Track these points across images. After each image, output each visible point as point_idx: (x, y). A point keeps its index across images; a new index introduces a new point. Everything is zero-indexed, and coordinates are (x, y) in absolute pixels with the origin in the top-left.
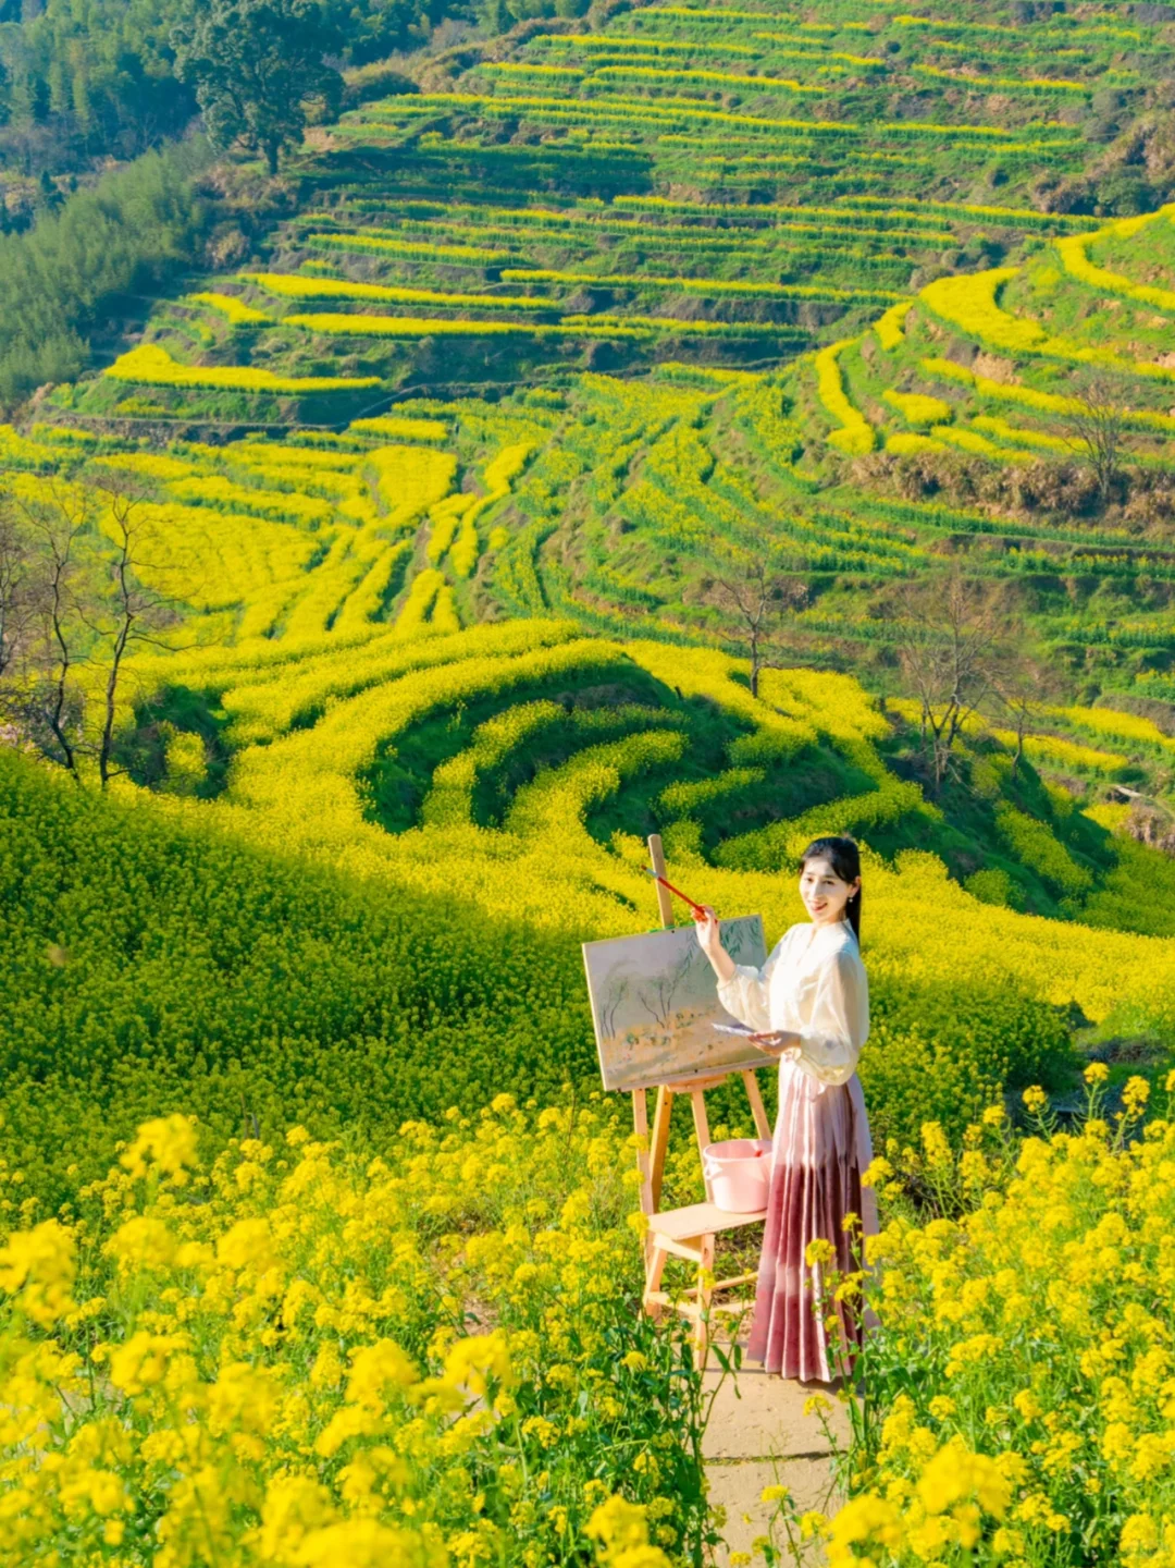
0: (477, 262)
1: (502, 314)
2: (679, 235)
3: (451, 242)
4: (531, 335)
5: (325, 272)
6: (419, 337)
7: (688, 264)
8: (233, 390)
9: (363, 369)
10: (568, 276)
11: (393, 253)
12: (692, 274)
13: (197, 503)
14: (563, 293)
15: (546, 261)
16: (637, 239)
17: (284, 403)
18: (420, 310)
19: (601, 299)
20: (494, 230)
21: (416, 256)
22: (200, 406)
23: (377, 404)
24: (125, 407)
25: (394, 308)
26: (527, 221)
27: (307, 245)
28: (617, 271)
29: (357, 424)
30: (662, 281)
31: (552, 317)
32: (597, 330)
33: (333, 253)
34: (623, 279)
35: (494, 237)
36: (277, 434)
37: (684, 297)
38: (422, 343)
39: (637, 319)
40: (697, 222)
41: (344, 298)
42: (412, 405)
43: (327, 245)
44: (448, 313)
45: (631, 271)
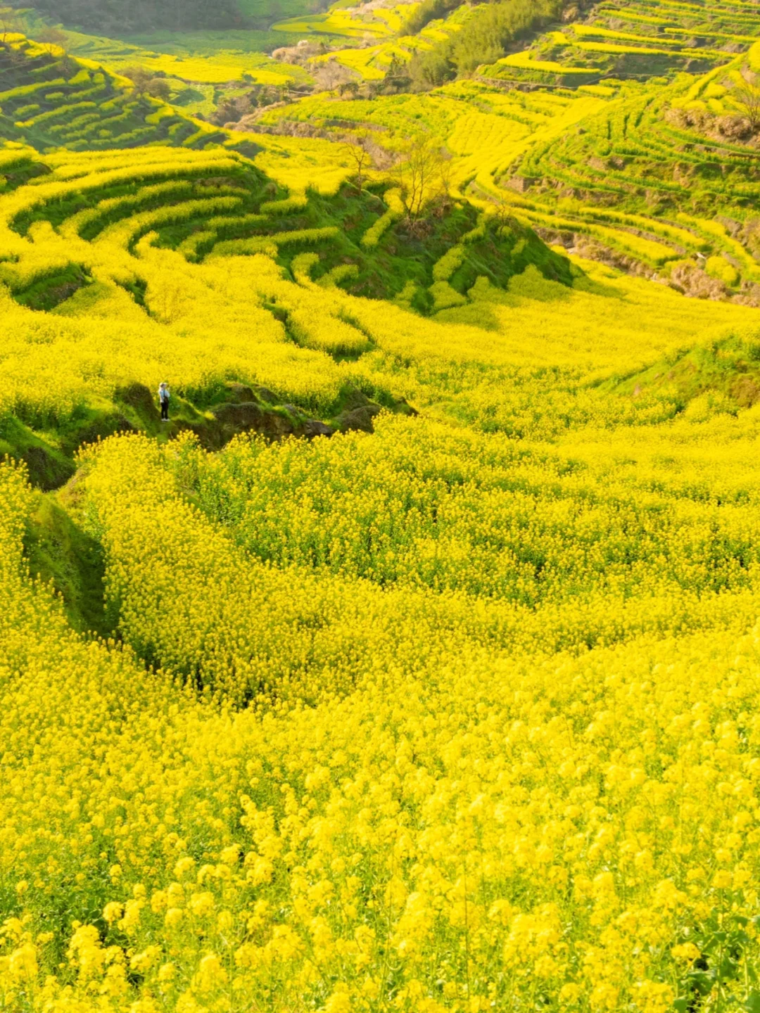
0: (657, 24)
1: (659, 46)
2: (740, 16)
3: (653, 15)
4: (667, 55)
5: (601, 25)
6: (619, 53)
7: (739, 29)
8: (540, 71)
9: (595, 65)
10: (690, 32)
11: (627, 19)
12: (740, 33)
13: (501, 114)
14: (687, 38)
15: (686, 25)
16: (721, 18)
17: (558, 77)
18: (627, 42)
19: (700, 42)
20: (670, 11)
21: (635, 20)
22: (527, 76)
23: (594, 80)
24: (500, 75)
25: (618, 41)
26: (684, 8)
27: (600, 14)
28: (711, 30)
29: (581, 88)
30: (727, 36)
31: (678, 48)
32: (693, 55)
33: (607, 18)
34: (711, 34)
35: (669, 14)
36: (550, 89)
37: (734, 42)
38: (620, 56)
39: (713, 51)
40: (749, 11)
41: (601, 36)
42: (607, 81)
43: (607, 14)
44: (638, 44)
45: (716, 31)
